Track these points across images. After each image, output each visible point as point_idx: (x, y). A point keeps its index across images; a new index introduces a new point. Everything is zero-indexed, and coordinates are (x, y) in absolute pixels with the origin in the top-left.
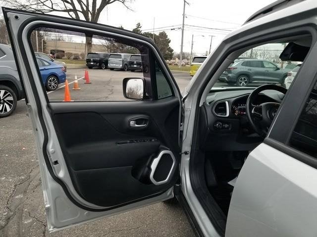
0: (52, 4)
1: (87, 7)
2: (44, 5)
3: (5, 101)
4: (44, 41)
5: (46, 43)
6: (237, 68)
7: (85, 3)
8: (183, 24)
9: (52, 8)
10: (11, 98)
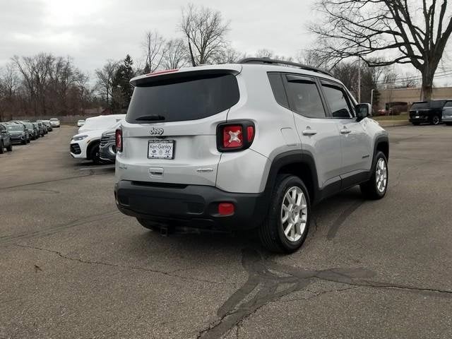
4: (376, 92)
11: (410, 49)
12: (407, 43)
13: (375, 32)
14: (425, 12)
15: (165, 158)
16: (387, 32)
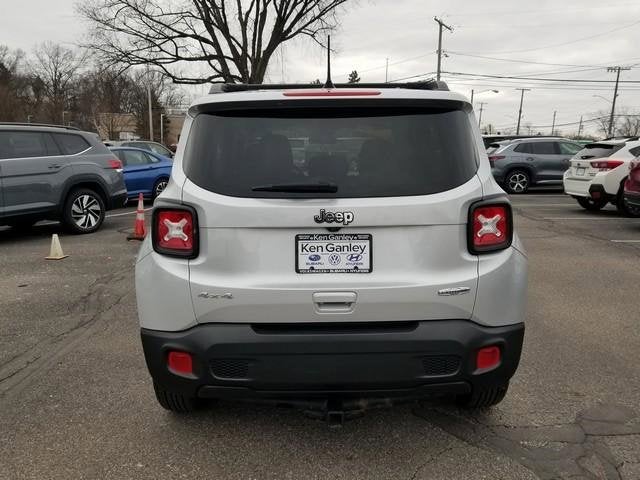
0: (177, 48)
1: (244, 49)
2: (162, 50)
3: (89, 212)
4: (165, 118)
5: (169, 122)
6: (504, 157)
7: (241, 41)
8: (439, 72)
9: (177, 55)
10: (97, 207)
11: (224, 65)
12: (220, 57)
13: (177, 34)
14: (240, 18)
15: (348, 271)
16: (192, 36)
